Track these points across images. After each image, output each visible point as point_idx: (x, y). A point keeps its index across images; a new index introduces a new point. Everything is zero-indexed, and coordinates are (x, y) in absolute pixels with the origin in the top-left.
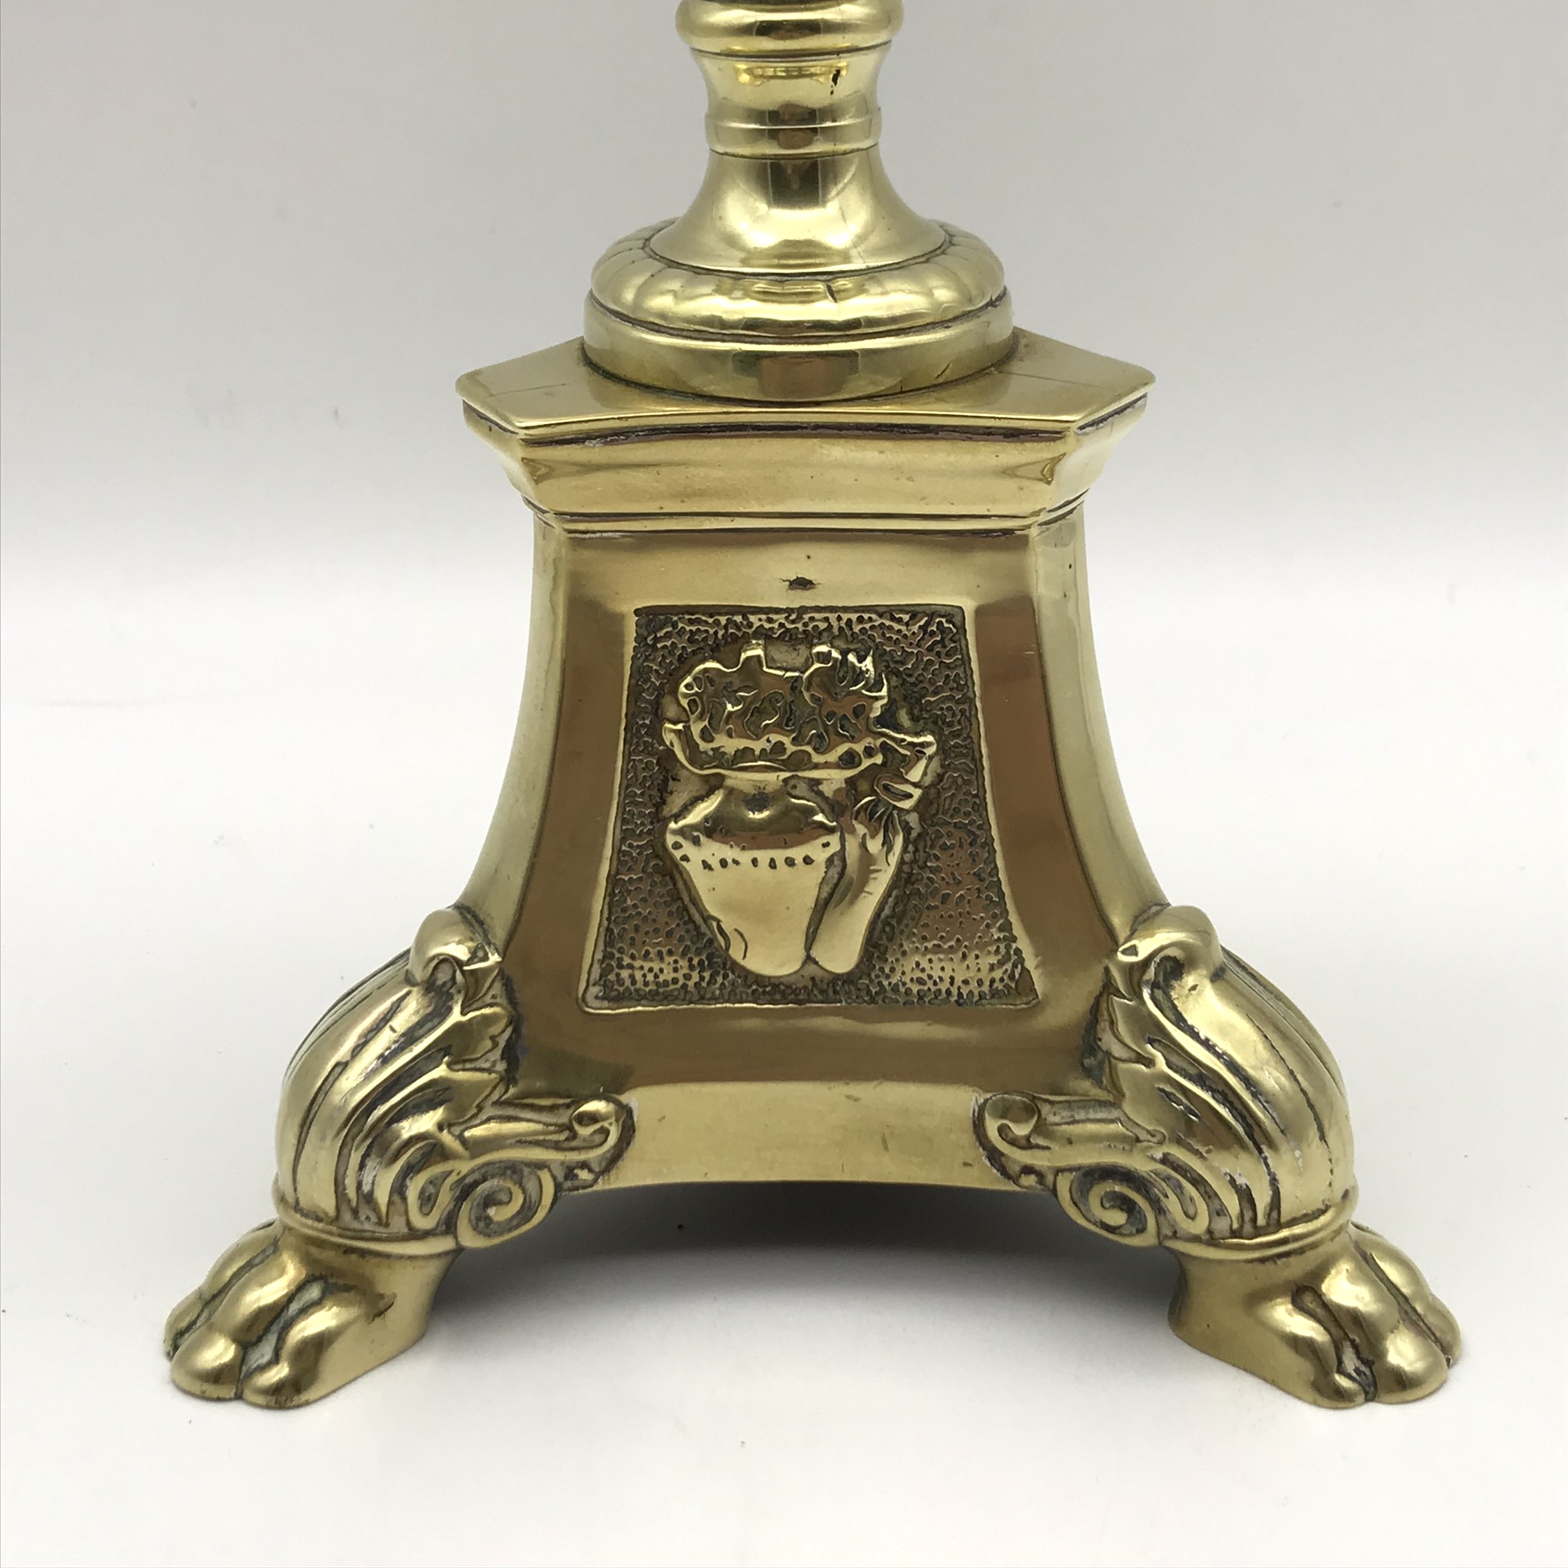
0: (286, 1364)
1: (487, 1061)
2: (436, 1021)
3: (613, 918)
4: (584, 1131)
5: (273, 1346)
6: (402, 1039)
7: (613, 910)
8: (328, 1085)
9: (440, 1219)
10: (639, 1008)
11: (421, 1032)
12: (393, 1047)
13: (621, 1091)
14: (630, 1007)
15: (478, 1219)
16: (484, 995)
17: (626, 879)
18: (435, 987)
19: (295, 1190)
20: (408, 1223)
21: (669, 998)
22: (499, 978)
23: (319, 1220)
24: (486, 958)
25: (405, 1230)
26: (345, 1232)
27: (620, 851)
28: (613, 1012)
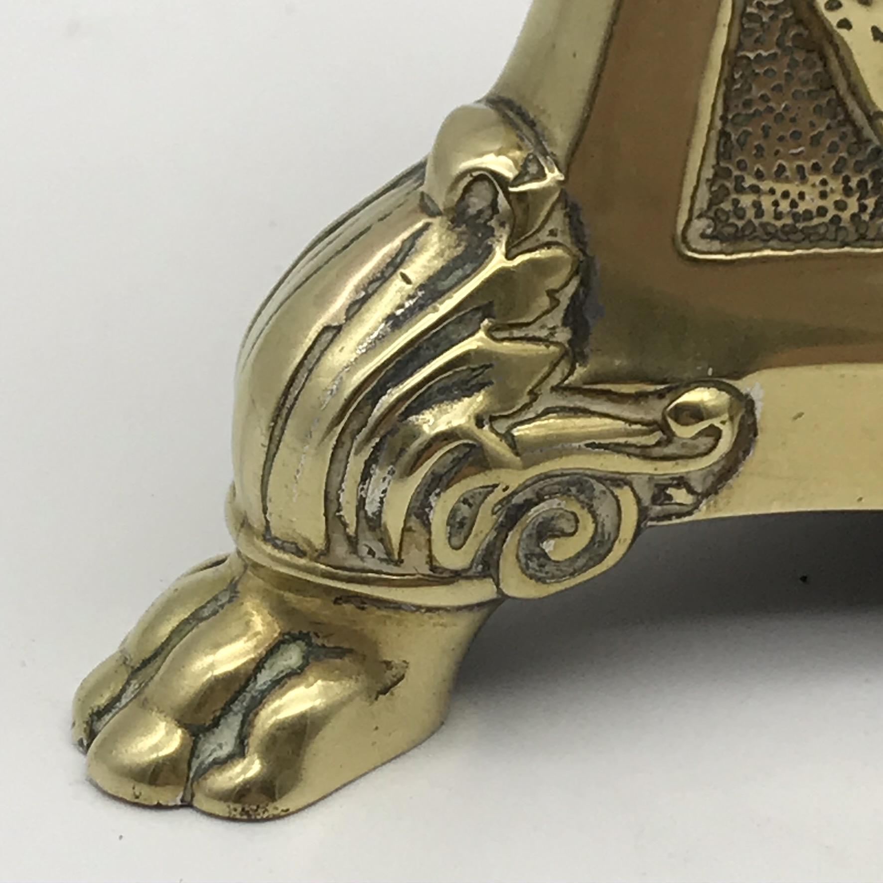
0: (256, 756)
1: (543, 327)
2: (468, 268)
3: (730, 117)
4: (684, 432)
5: (235, 734)
6: (420, 294)
7: (732, 106)
8: (312, 358)
9: (475, 556)
10: (767, 252)
11: (447, 283)
12: (407, 305)
13: (739, 375)
14: (753, 251)
15: (529, 556)
16: (538, 231)
17: (752, 56)
18: (466, 217)
19: (265, 510)
20: (431, 558)
21: (812, 238)
22: (559, 206)
23: (301, 553)
24: (541, 176)
25: (425, 570)
26: (339, 571)
27: (743, 14)
28: (729, 258)
